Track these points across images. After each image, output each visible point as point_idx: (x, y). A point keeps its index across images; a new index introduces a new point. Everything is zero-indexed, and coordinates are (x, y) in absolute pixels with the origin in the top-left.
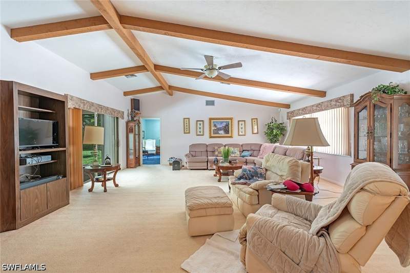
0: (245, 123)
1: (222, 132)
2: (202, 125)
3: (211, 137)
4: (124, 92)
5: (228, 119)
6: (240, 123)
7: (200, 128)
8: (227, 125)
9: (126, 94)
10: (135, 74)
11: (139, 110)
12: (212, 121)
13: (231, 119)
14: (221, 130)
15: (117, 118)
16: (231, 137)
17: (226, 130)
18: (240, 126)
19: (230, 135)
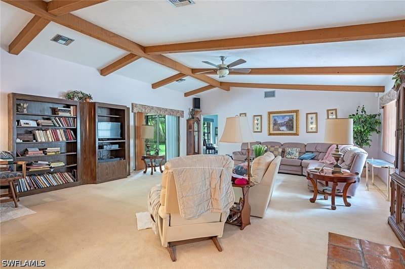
0: (317, 116)
1: (284, 128)
2: (259, 120)
3: (270, 134)
4: (185, 94)
5: (291, 112)
6: (310, 116)
7: (257, 124)
8: (291, 120)
9: (186, 95)
10: (183, 78)
11: (199, 108)
12: (272, 115)
13: (297, 112)
14: (282, 126)
15: (179, 117)
16: (296, 134)
17: (290, 125)
18: (310, 120)
19: (294, 132)
